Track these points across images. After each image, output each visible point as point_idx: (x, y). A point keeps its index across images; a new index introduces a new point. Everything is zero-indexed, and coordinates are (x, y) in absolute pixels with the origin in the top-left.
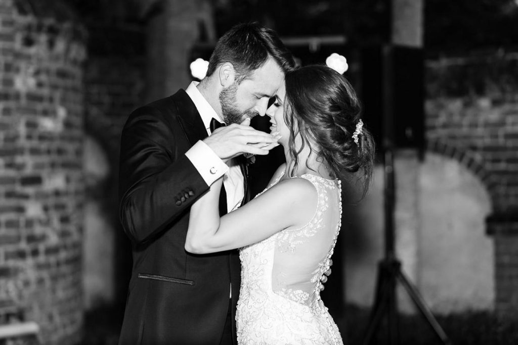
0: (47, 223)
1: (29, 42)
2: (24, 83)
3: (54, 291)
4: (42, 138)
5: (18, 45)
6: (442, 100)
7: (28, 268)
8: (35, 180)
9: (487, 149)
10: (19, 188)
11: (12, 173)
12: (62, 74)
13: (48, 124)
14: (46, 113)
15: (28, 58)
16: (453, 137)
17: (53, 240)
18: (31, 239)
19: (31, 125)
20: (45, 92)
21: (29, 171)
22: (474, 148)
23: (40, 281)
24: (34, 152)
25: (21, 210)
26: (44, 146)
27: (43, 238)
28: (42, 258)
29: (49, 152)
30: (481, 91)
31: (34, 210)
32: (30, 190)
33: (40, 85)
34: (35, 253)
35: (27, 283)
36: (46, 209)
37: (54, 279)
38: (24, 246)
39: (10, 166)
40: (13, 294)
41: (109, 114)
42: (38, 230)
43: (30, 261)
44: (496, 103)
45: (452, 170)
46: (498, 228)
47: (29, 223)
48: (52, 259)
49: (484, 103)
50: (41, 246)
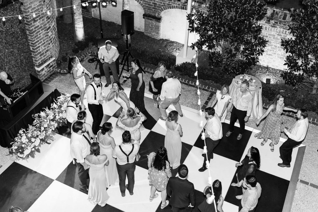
0: (52, 34)
3: (55, 46)
7: (51, 46)
8: (50, 27)
17: (54, 36)
18: (50, 40)
19: (47, 18)
21: (48, 27)
23: (53, 46)
24: (48, 22)
31: (50, 34)
32: (49, 31)
33: (47, 8)
35: (51, 48)
36: (52, 32)
37: (55, 43)
38: (49, 42)
42: (51, 37)
43: (51, 44)
45: (136, 3)
46: (145, 17)
50: (52, 40)
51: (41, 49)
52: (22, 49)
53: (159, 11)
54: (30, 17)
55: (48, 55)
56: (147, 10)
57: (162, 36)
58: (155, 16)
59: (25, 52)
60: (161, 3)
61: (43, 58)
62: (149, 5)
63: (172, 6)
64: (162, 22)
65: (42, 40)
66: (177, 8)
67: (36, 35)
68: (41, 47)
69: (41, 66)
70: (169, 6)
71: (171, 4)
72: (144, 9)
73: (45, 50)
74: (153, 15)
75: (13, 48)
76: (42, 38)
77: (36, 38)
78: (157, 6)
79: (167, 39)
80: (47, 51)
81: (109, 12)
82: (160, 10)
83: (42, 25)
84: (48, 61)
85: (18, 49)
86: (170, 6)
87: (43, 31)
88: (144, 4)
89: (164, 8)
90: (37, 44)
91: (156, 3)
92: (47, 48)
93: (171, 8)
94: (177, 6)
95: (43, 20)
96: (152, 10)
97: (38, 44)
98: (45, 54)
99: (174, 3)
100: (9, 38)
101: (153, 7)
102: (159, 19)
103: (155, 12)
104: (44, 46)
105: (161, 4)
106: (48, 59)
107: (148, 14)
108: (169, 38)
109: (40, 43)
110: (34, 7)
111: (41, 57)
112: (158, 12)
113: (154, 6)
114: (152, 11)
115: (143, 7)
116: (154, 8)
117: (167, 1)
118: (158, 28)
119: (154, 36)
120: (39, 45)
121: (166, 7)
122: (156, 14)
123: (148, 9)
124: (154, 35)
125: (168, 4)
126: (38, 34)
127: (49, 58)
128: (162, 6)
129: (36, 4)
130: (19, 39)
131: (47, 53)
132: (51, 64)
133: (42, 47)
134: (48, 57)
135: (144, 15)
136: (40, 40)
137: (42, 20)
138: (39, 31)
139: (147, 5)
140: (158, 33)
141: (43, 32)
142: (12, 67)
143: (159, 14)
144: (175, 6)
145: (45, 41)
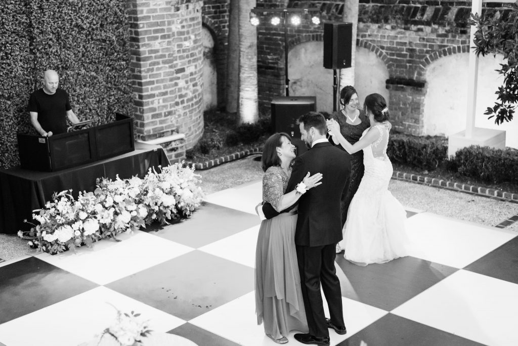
0: (187, 88)
1: (178, 9)
2: (176, 28)
3: (191, 117)
4: (184, 51)
5: (172, 12)
6: (369, 24)
7: (180, 109)
8: (183, 70)
9: (388, 49)
10: (175, 75)
11: (173, 70)
12: (192, 19)
13: (187, 44)
14: (186, 39)
15: (178, 16)
16: (373, 41)
17: (190, 95)
18: (181, 96)
19: (179, 46)
20: (185, 30)
21: (179, 67)
22: (383, 48)
23: (185, 114)
24: (181, 58)
25: (176, 84)
26: (185, 54)
27: (186, 95)
28: (185, 104)
29: (187, 57)
30: (386, 21)
31: (182, 83)
32: (179, 75)
33: (183, 27)
34: (182, 102)
35: (179, 116)
36: (187, 82)
37: (191, 112)
38: (178, 100)
39: (171, 67)
40: (174, 122)
41: (213, 18)
42: (183, 92)
43: (181, 106)
44: (393, 28)
45: (372, 58)
46: (391, 86)
47: (180, 90)
48: (190, 103)
49: (388, 27)
50: (185, 99)
51: (156, 102)
52: (115, 81)
53: (420, 67)
54: (143, 24)
55: (170, 123)
56: (394, 68)
57: (427, 129)
58: (413, 80)
59: (119, 89)
60: (425, 46)
61: (158, 126)
62: (399, 55)
63: (449, 49)
64: (428, 93)
65: (162, 85)
66: (459, 51)
67: (151, 67)
68: (156, 98)
69: (152, 139)
70: (443, 49)
71: (445, 44)
72: (389, 67)
73: (165, 110)
74: (407, 77)
75: (96, 72)
76: (162, 81)
77: (148, 74)
78: (417, 55)
79: (438, 135)
80: (170, 113)
81: (319, 91)
82: (422, 63)
83: (167, 54)
84: (167, 136)
85: (108, 78)
86: (444, 51)
87: (167, 65)
88: (389, 57)
89: (431, 56)
90: (150, 87)
91: (414, 48)
92: (170, 108)
93: (445, 55)
94: (459, 48)
95: (169, 43)
96: (406, 67)
97: (152, 89)
98: (163, 118)
99: (453, 42)
100: (93, 48)
101: (408, 58)
102: (419, 86)
103: (411, 70)
104: (164, 101)
105: (425, 49)
106: (168, 131)
107: (396, 78)
108: (443, 132)
109: (157, 88)
110: (155, 7)
111: (154, 120)
112: (418, 69)
113: (411, 56)
114: (404, 70)
115: (386, 63)
116: (409, 62)
117: (437, 40)
118: (417, 108)
119: (410, 129)
120: (153, 92)
121: (435, 54)
122: (413, 74)
123: (397, 66)
124: (409, 126)
125: (440, 47)
126: (155, 67)
127: (172, 131)
128: (427, 52)
129: (160, 5)
130: (112, 57)
131: (169, 117)
132: (174, 145)
133: (159, 100)
134: (169, 126)
135: (388, 82)
136: (158, 82)
137: (168, 41)
138: (158, 63)
139: (395, 57)
140: (417, 121)
141: (166, 67)
142: (88, 111)
143: (420, 74)
144: (454, 48)
145: (169, 90)
